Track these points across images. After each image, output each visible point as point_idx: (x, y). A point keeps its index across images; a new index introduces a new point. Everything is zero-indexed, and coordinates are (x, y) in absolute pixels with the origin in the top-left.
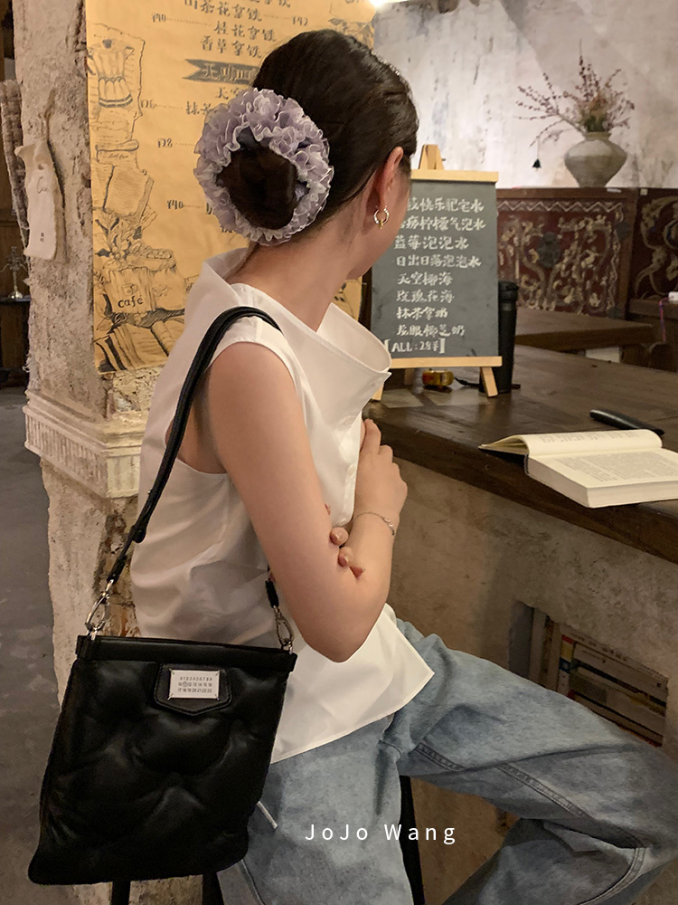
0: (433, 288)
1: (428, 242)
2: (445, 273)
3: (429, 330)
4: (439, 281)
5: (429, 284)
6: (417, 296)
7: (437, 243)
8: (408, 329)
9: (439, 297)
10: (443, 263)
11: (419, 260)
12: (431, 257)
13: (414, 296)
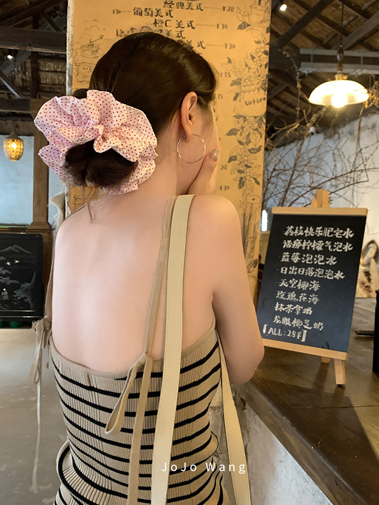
0: (304, 292)
1: (306, 258)
2: (315, 282)
3: (296, 322)
4: (309, 287)
5: (301, 289)
6: (292, 296)
7: (313, 259)
8: (281, 320)
9: (308, 299)
10: (315, 274)
11: (297, 271)
12: (306, 268)
13: (289, 296)
